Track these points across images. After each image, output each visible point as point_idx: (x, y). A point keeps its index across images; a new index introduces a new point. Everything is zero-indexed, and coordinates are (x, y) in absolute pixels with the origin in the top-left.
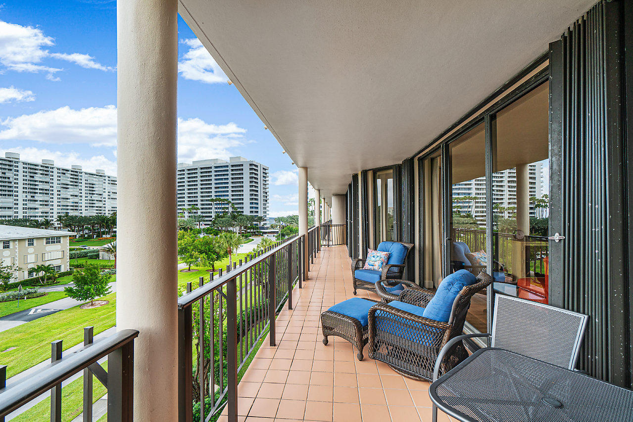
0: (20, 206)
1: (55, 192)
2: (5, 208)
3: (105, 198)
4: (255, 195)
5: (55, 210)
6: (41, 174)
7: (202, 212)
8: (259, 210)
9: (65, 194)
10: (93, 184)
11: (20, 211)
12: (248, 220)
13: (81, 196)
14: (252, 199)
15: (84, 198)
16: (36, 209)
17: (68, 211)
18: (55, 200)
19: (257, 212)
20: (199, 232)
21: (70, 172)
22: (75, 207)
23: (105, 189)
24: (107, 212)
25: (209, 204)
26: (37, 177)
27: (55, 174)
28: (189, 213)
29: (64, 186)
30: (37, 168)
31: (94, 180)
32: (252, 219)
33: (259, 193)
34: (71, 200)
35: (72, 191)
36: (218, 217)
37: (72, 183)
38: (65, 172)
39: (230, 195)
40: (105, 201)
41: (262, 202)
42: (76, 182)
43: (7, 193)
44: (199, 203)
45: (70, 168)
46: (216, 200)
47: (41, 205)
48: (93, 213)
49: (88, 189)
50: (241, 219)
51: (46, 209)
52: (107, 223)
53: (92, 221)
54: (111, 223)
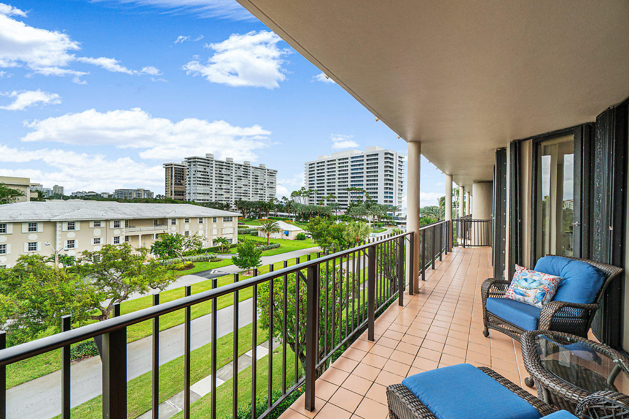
0: (214, 193)
1: (234, 183)
2: (205, 194)
3: (265, 187)
4: (390, 184)
5: (233, 197)
6: (226, 169)
7: (339, 201)
8: (393, 200)
9: (240, 184)
10: (257, 176)
11: (214, 196)
12: (381, 209)
13: (249, 186)
14: (387, 188)
15: (251, 187)
16: (222, 195)
17: (241, 197)
18: (234, 188)
19: (391, 202)
20: (335, 219)
21: (243, 167)
22: (246, 194)
23: (265, 180)
24: (266, 198)
25: (345, 193)
26: (224, 171)
27: (234, 169)
28: (328, 201)
29: (239, 178)
30: (223, 164)
31: (258, 173)
32: (385, 208)
33: (394, 183)
34: (243, 189)
35: (244, 181)
36: (353, 205)
37: (244, 176)
38: (239, 167)
39: (365, 185)
40: (265, 190)
41: (397, 192)
42: (246, 175)
43: (206, 183)
44: (337, 192)
45: (242, 163)
46: (352, 189)
47: (225, 192)
48: (256, 199)
49: (254, 179)
50: (374, 208)
51: (228, 195)
52: (265, 207)
53: (255, 206)
54: (268, 208)
